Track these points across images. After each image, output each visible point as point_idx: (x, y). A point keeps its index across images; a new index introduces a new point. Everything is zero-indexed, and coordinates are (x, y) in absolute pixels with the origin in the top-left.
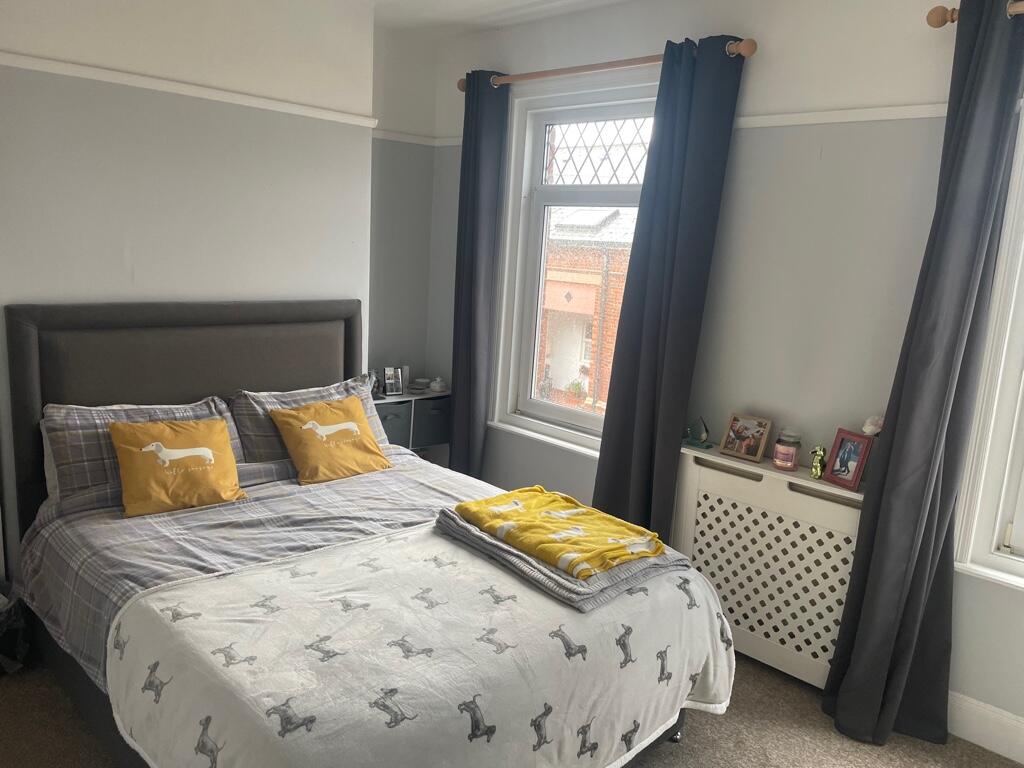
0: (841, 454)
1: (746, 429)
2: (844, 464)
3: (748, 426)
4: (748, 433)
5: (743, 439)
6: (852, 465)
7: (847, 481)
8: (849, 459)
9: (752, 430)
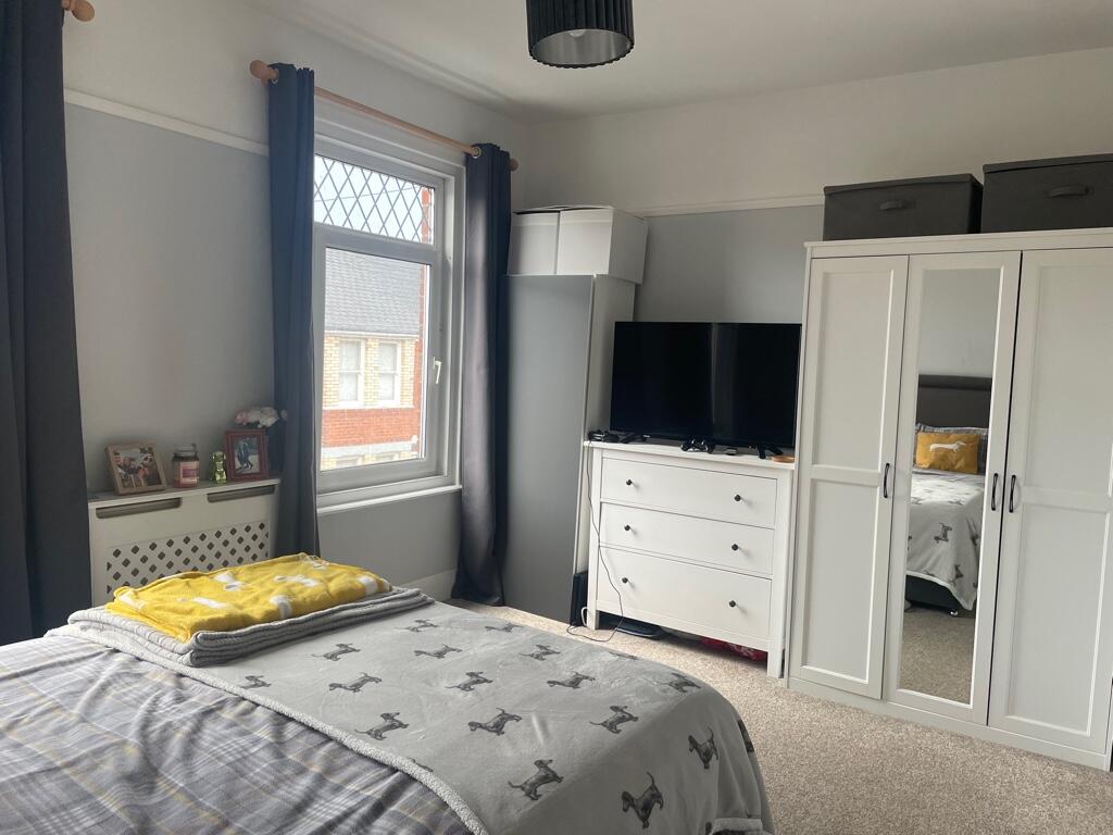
0: (236, 454)
1: (132, 460)
2: (244, 460)
3: (133, 456)
4: (137, 464)
5: (135, 471)
6: (254, 459)
7: (256, 474)
8: (247, 455)
9: (140, 460)
